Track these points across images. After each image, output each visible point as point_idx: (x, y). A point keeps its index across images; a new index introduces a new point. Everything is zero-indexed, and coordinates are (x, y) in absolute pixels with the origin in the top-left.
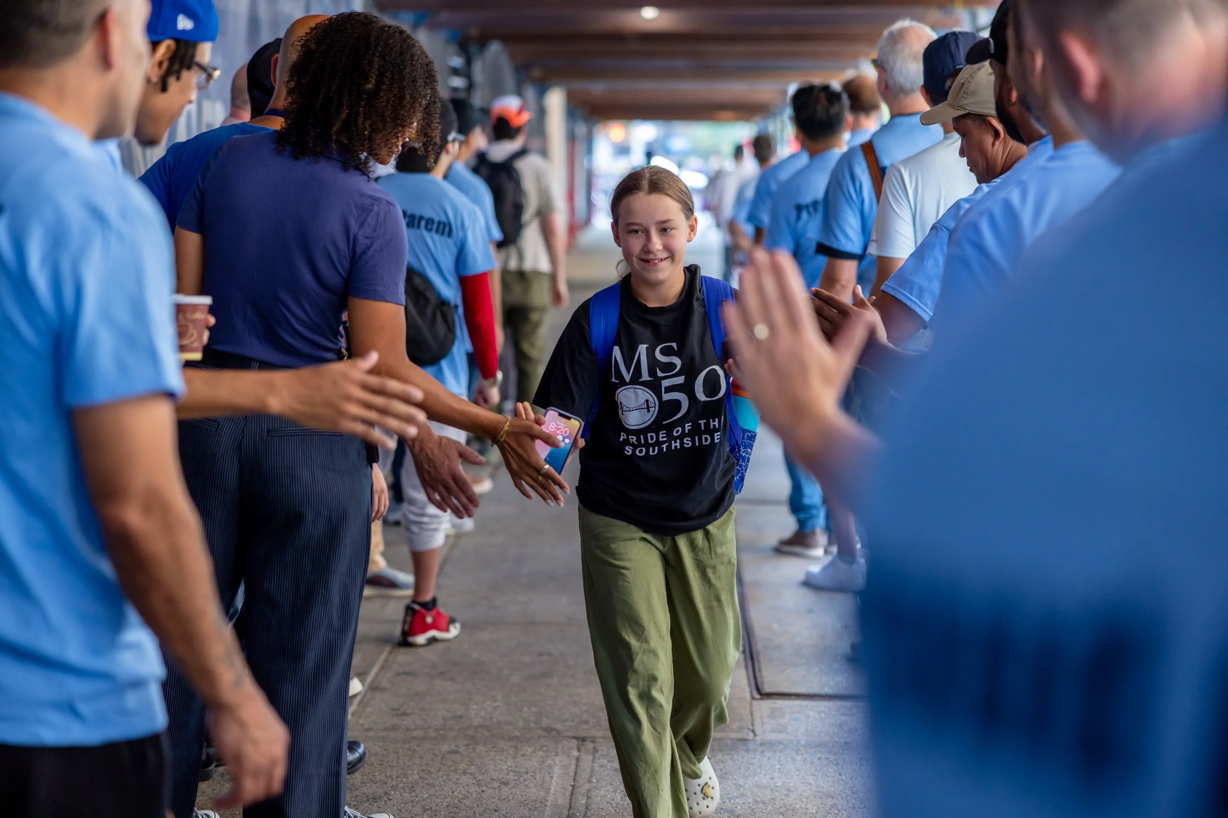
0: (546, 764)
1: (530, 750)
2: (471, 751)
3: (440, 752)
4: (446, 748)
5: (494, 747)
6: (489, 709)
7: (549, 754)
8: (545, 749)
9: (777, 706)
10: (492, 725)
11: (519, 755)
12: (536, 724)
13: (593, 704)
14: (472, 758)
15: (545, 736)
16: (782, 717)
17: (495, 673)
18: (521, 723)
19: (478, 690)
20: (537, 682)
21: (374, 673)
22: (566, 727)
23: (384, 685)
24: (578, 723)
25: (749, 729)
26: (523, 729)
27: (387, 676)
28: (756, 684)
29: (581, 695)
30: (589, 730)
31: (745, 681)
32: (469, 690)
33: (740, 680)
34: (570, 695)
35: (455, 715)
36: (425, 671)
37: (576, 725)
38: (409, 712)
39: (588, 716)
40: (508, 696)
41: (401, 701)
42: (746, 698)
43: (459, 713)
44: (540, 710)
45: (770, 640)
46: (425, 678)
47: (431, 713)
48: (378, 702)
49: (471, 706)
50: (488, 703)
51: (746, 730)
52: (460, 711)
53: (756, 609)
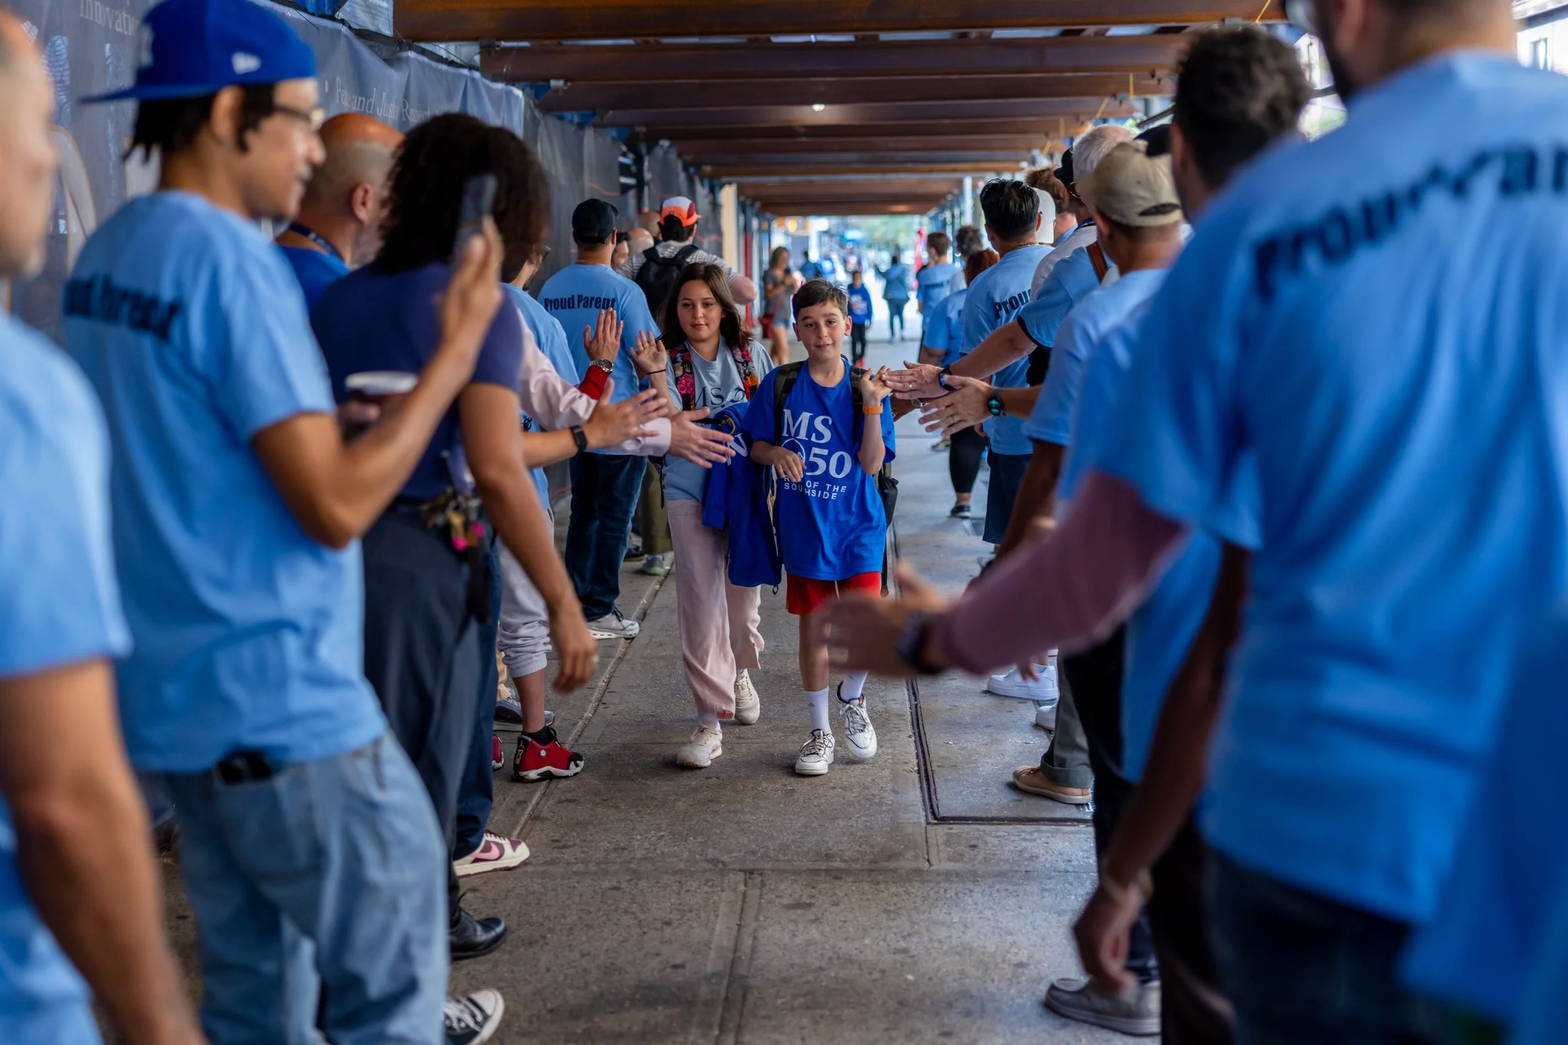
1: (695, 885)
2: (633, 887)
3: (601, 889)
4: (607, 884)
5: (657, 882)
6: (654, 839)
7: (715, 890)
8: (710, 884)
9: (953, 831)
10: (656, 858)
11: (683, 891)
12: (702, 855)
13: (760, 832)
14: (634, 895)
15: (710, 869)
16: (959, 844)
17: (660, 799)
18: (686, 855)
19: (643, 817)
20: (704, 809)
21: (535, 800)
22: (733, 859)
23: (545, 814)
24: (746, 853)
25: (925, 858)
26: (688, 861)
27: (548, 804)
28: (932, 807)
29: (749, 822)
30: (757, 861)
31: (920, 804)
32: (633, 818)
33: (915, 803)
34: (738, 823)
35: (617, 846)
36: (588, 797)
37: (743, 856)
38: (570, 843)
39: (756, 845)
40: (673, 825)
41: (562, 832)
42: (921, 823)
43: (622, 845)
44: (706, 839)
45: (946, 758)
46: (588, 805)
47: (593, 844)
48: (539, 833)
49: (635, 836)
50: (653, 832)
51: (921, 859)
52: (623, 842)
53: (931, 724)
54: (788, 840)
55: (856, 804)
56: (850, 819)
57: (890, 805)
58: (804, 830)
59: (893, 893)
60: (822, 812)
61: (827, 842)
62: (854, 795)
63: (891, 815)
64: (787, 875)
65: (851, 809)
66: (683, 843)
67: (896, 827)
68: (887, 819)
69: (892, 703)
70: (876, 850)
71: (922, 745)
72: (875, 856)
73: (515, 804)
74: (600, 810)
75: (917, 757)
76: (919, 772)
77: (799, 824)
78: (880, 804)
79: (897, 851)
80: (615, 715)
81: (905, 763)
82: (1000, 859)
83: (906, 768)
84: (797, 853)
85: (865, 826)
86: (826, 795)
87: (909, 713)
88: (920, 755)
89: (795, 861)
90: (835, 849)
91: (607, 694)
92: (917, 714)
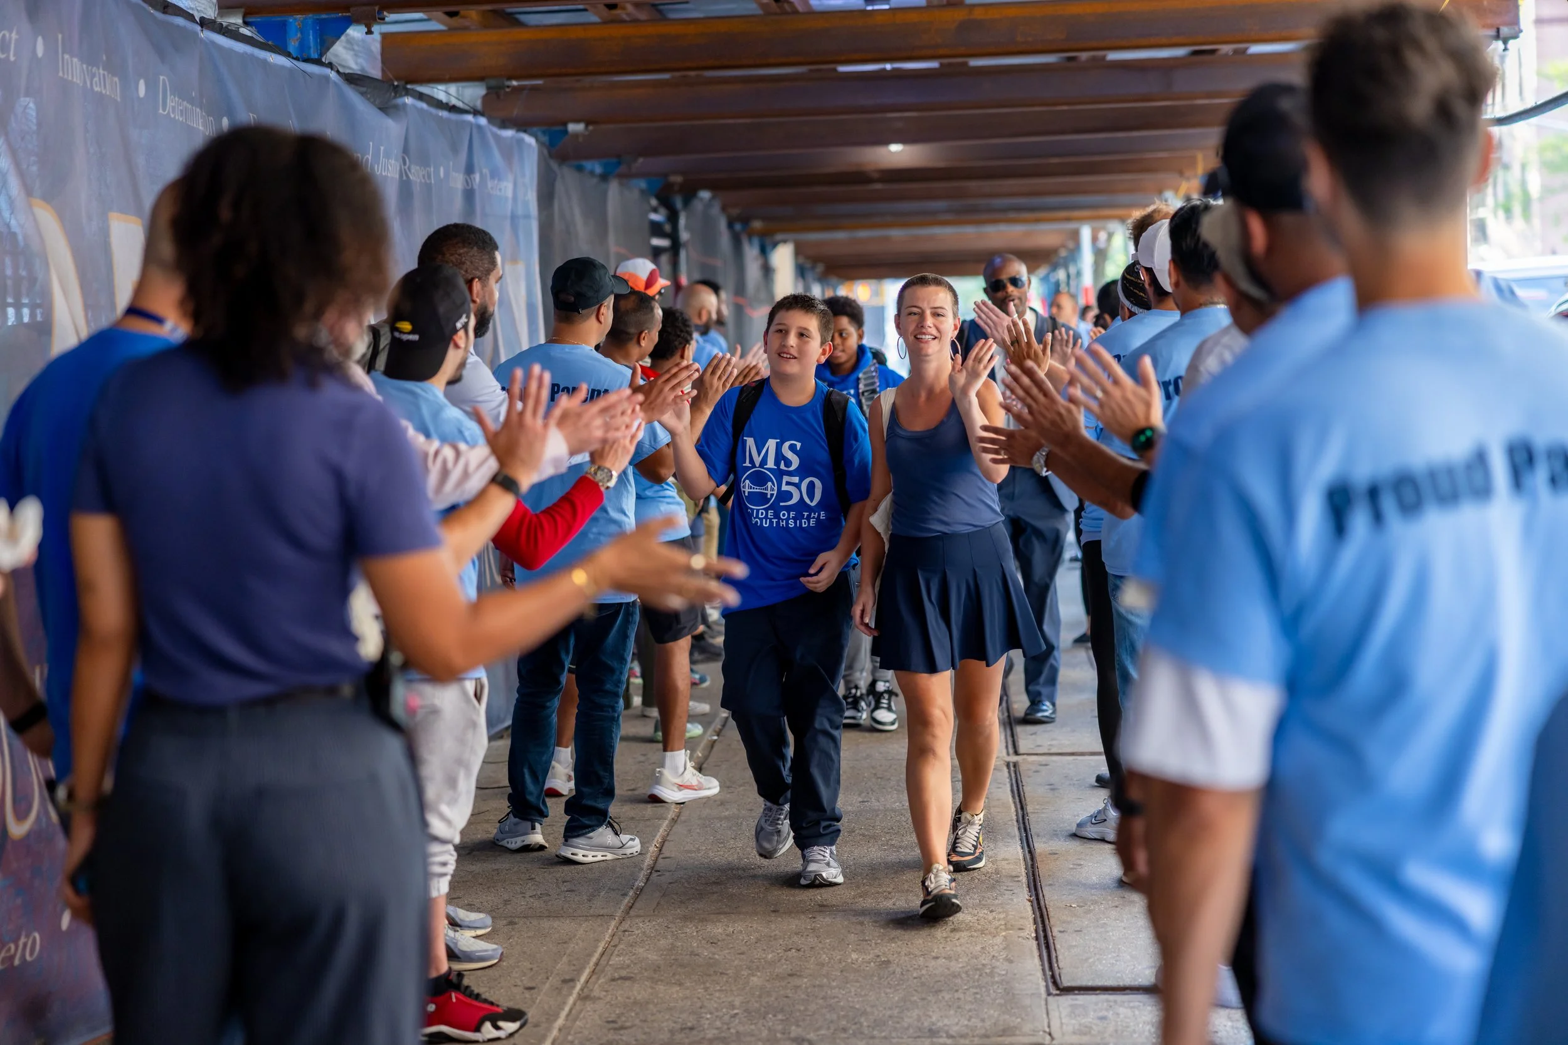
6: (726, 1018)
9: (1077, 1002)
10: (730, 1037)
12: (784, 1034)
13: (851, 1007)
16: (1086, 1015)
17: (731, 974)
18: (765, 1033)
19: (712, 994)
20: (783, 984)
21: (583, 979)
22: (820, 1037)
23: (596, 993)
24: (835, 1030)
25: (1045, 1032)
26: (768, 1040)
27: (600, 982)
28: (1053, 976)
29: (837, 997)
30: (848, 1038)
31: (1039, 974)
32: (700, 995)
33: (1033, 973)
34: (824, 998)
35: (684, 1026)
36: (646, 974)
37: (833, 1034)
38: (628, 1024)
39: (848, 1022)
40: (748, 1002)
41: (617, 1012)
42: (1041, 994)
43: (689, 1024)
44: (788, 1016)
45: (1069, 922)
46: (646, 983)
47: (656, 1025)
48: (590, 1013)
49: (703, 1015)
50: (724, 1010)
51: (1041, 1033)
52: (690, 1022)
53: (1050, 885)
54: (884, 1015)
55: (963, 975)
56: (957, 991)
57: (1003, 975)
58: (902, 1004)
60: (923, 984)
61: (930, 1017)
62: (961, 965)
63: (1005, 986)
65: (958, 981)
66: (761, 1021)
67: (1010, 999)
68: (1000, 991)
69: (1004, 863)
70: (988, 1024)
71: (1040, 908)
72: (986, 1030)
73: (560, 982)
74: (661, 987)
75: (1035, 922)
76: (1037, 938)
77: (897, 998)
78: (991, 974)
79: (1012, 1025)
80: (670, 883)
81: (1020, 929)
82: (1134, 1031)
83: (1022, 934)
84: (895, 1029)
85: (975, 998)
86: (927, 967)
87: (1024, 874)
88: (1039, 920)
89: (894, 1038)
90: (940, 1024)
91: (660, 861)
92: (1034, 875)
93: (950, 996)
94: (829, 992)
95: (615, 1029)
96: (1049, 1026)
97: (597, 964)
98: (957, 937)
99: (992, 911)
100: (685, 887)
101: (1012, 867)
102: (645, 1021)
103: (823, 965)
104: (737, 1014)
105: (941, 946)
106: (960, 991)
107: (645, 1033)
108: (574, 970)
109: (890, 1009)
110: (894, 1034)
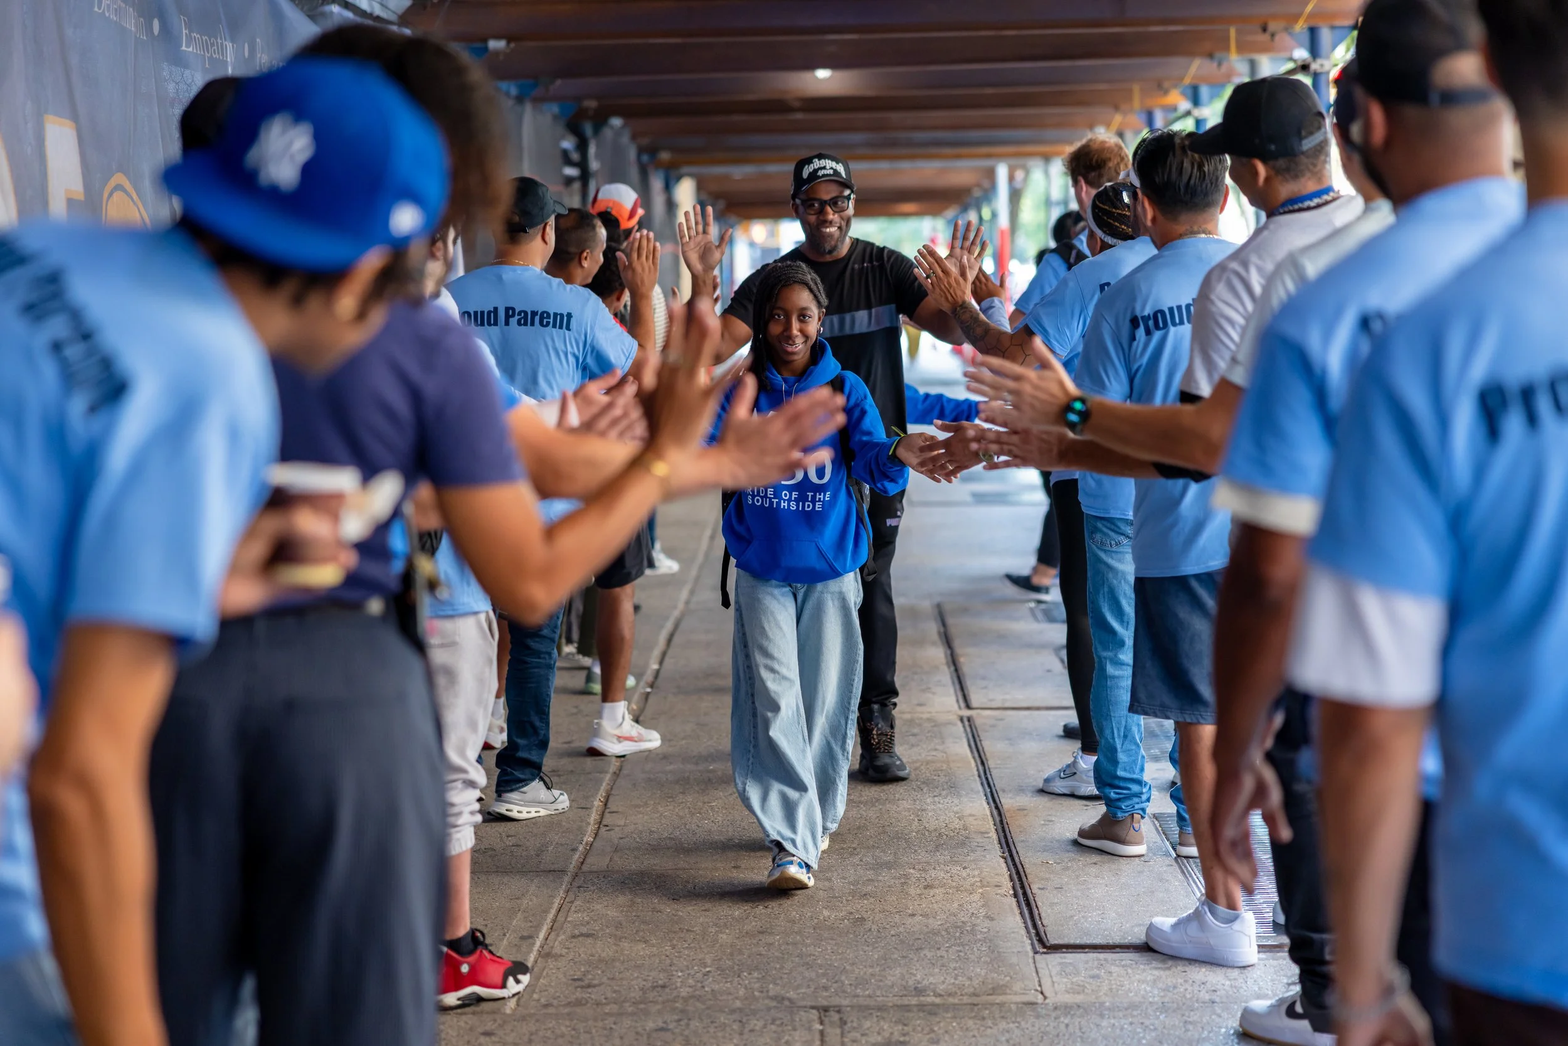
0: (783, 1041)
1: (760, 1024)
2: (683, 1028)
3: (645, 1030)
4: (650, 1025)
5: (712, 1022)
6: (699, 976)
7: (785, 1028)
8: (778, 1022)
9: (1066, 961)
10: (705, 996)
11: (746, 1030)
12: (762, 992)
13: (830, 965)
14: (687, 1036)
15: (775, 1007)
16: (1078, 973)
17: (698, 932)
18: (742, 992)
19: (680, 952)
20: (755, 941)
21: (542, 935)
22: (801, 995)
23: (557, 950)
24: (816, 989)
25: (1037, 990)
26: (746, 999)
27: (560, 939)
28: (1038, 934)
29: (814, 955)
30: (831, 997)
31: (1023, 932)
32: (668, 953)
33: (1016, 930)
34: (800, 956)
35: (655, 984)
36: (608, 931)
37: (813, 992)
38: (596, 982)
39: (827, 980)
40: (720, 960)
41: (583, 970)
42: (1027, 952)
43: (660, 982)
44: (764, 974)
45: (1047, 879)
46: (609, 940)
47: (624, 982)
48: (554, 971)
49: (674, 973)
50: (696, 968)
51: (1033, 991)
52: (661, 980)
53: (1022, 841)
54: (865, 973)
55: (944, 933)
56: (939, 949)
57: (986, 933)
58: (883, 962)
59: (1004, 1029)
60: (902, 942)
61: (915, 975)
62: (939, 923)
63: (988, 944)
64: (871, 1011)
65: (938, 939)
66: (736, 979)
67: (996, 958)
68: (984, 949)
69: (971, 819)
70: (975, 982)
71: (1015, 865)
72: (975, 989)
73: (518, 939)
74: (625, 944)
75: (1012, 880)
76: (1015, 895)
77: (876, 956)
78: (973, 932)
79: (1001, 983)
80: (622, 838)
81: (997, 886)
82: (1130, 990)
83: (999, 891)
84: (879, 987)
85: (959, 956)
86: (904, 924)
87: (993, 830)
88: (1015, 877)
89: (878, 996)
90: (925, 982)
91: (607, 815)
92: (1004, 831)
93: (932, 954)
94: (804, 949)
95: (582, 987)
96: (1040, 985)
97: (554, 921)
98: (931, 894)
99: (965, 868)
100: (637, 842)
101: (980, 823)
102: (613, 979)
103: (794, 922)
104: (709, 972)
105: (916, 903)
106: (942, 949)
107: (615, 992)
108: (531, 927)
109: (872, 967)
110: (878, 993)
